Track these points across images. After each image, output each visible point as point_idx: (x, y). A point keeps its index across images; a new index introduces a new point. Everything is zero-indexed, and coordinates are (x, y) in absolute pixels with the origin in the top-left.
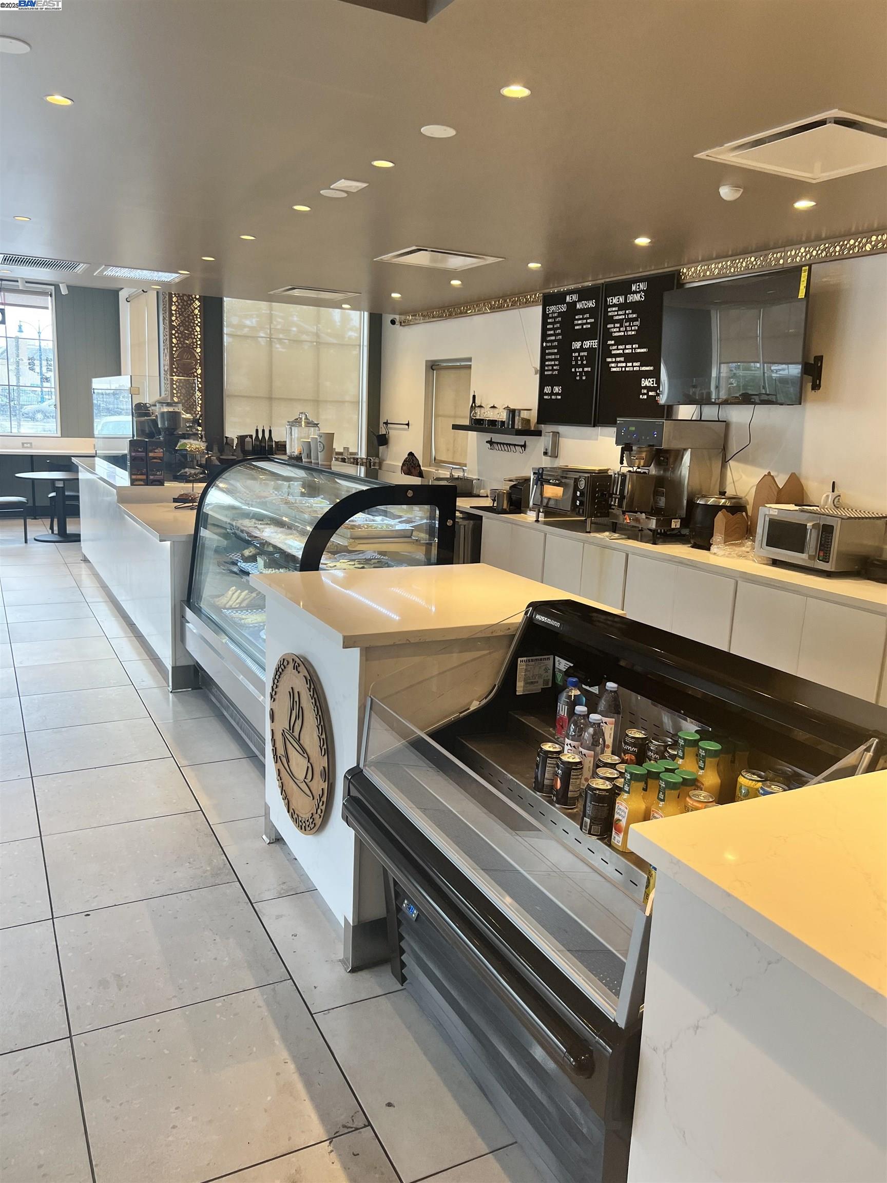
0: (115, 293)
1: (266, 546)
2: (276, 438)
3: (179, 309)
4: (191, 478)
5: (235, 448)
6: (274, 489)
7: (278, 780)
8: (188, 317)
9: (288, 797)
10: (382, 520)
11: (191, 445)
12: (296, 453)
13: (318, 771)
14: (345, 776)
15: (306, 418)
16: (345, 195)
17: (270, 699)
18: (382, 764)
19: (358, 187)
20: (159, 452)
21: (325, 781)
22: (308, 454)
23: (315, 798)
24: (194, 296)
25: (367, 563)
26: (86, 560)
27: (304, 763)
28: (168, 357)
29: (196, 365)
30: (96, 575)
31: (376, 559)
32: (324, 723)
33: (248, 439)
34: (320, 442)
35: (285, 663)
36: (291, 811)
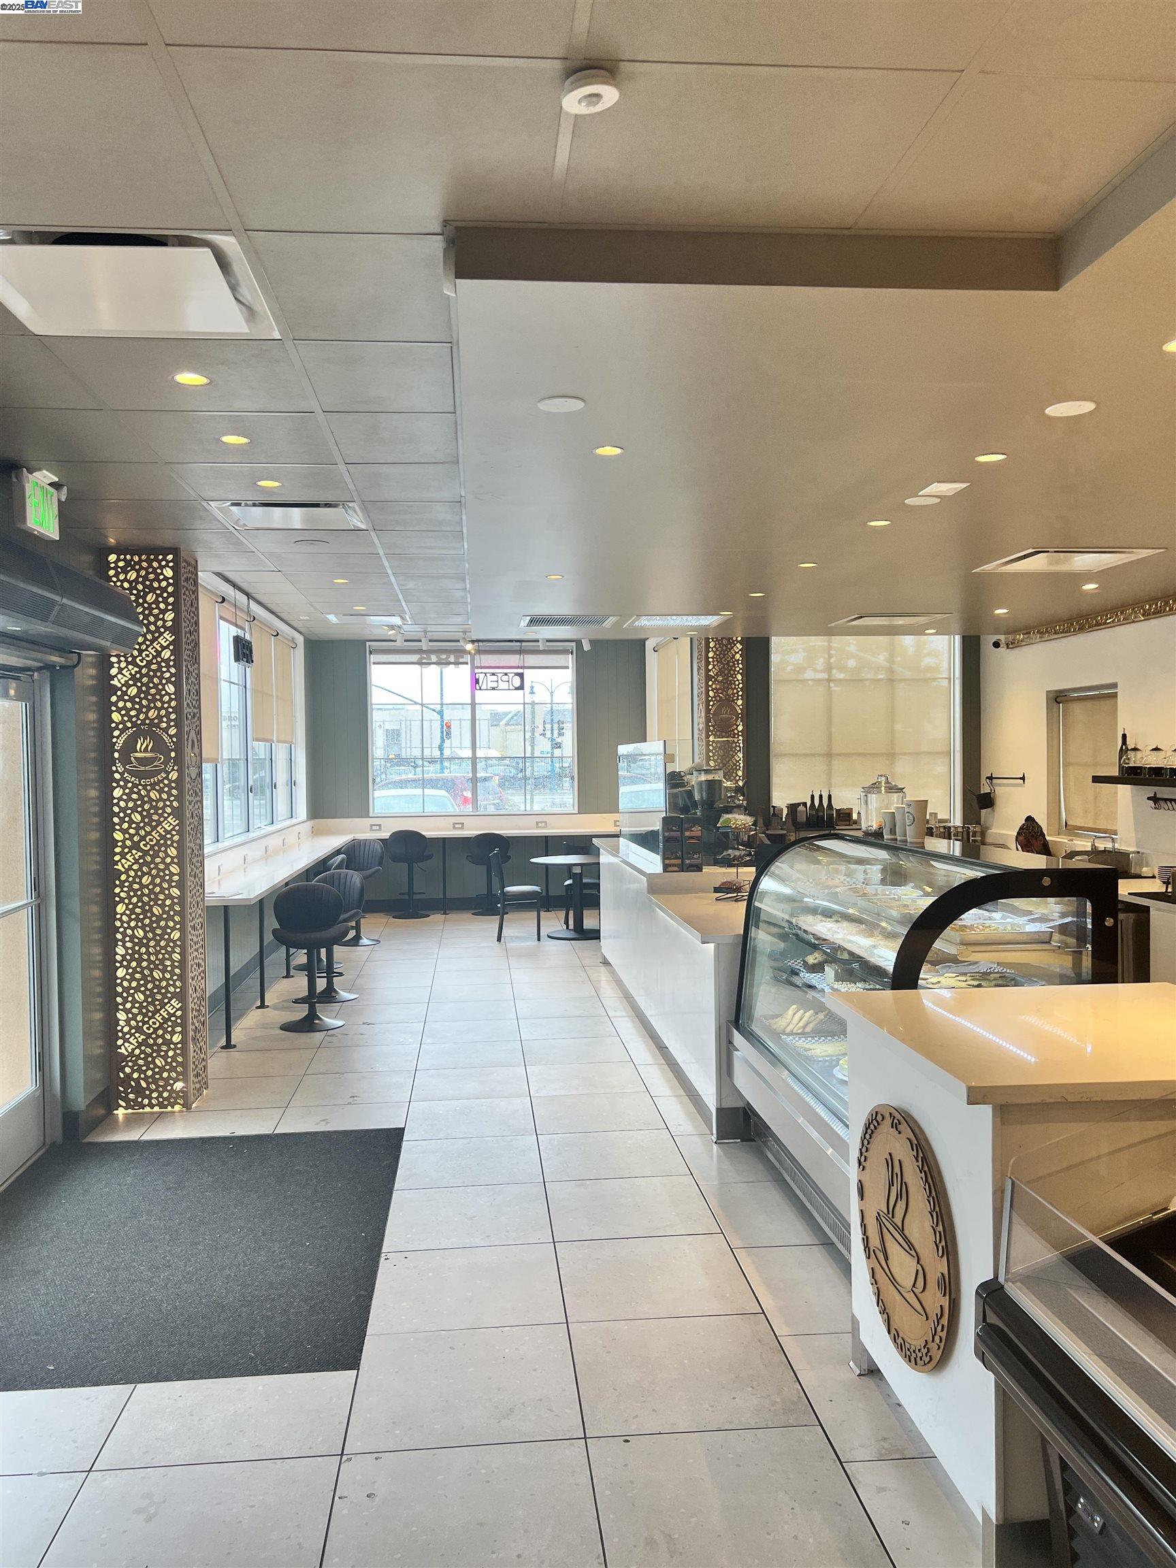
0: (642, 643)
1: (839, 952)
2: (837, 805)
3: (717, 655)
4: (736, 862)
5: (784, 820)
6: (845, 875)
7: (872, 1284)
8: (728, 664)
9: (887, 1311)
10: (1003, 918)
11: (736, 820)
12: (875, 827)
13: (933, 1279)
14: (977, 1292)
15: (887, 782)
16: (938, 500)
17: (857, 1165)
18: (1032, 1280)
19: (955, 489)
20: (697, 831)
21: (944, 1295)
22: (891, 829)
23: (930, 1318)
24: (734, 639)
25: (984, 979)
26: (606, 963)
27: (912, 1265)
28: (703, 714)
29: (736, 720)
30: (619, 983)
31: (996, 973)
32: (940, 1209)
33: (801, 808)
34: (907, 812)
35: (880, 1118)
36: (893, 1331)
